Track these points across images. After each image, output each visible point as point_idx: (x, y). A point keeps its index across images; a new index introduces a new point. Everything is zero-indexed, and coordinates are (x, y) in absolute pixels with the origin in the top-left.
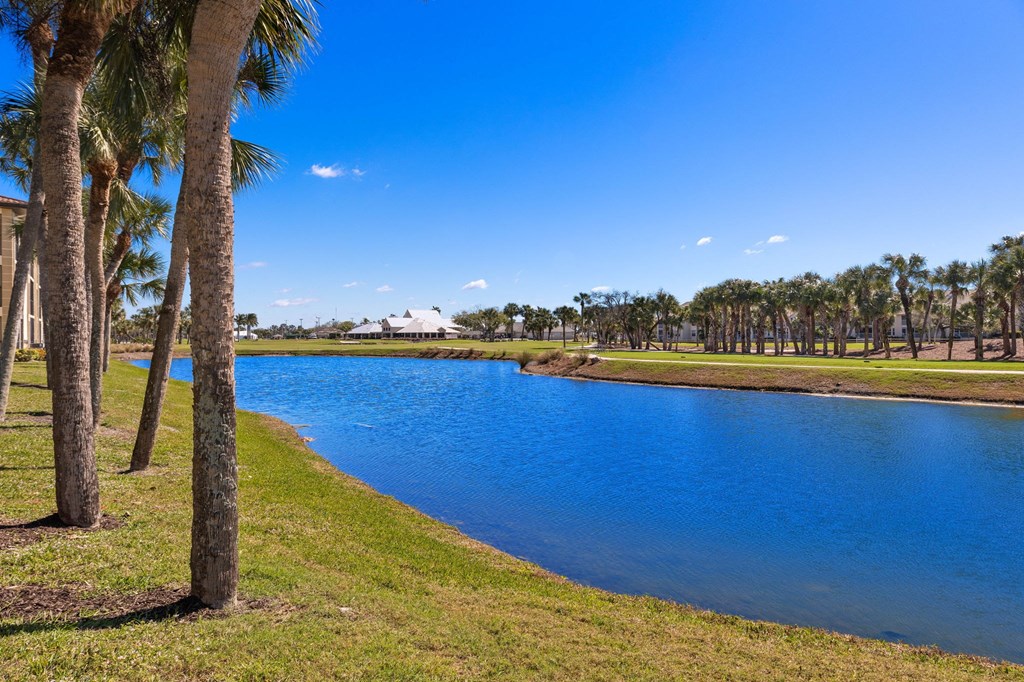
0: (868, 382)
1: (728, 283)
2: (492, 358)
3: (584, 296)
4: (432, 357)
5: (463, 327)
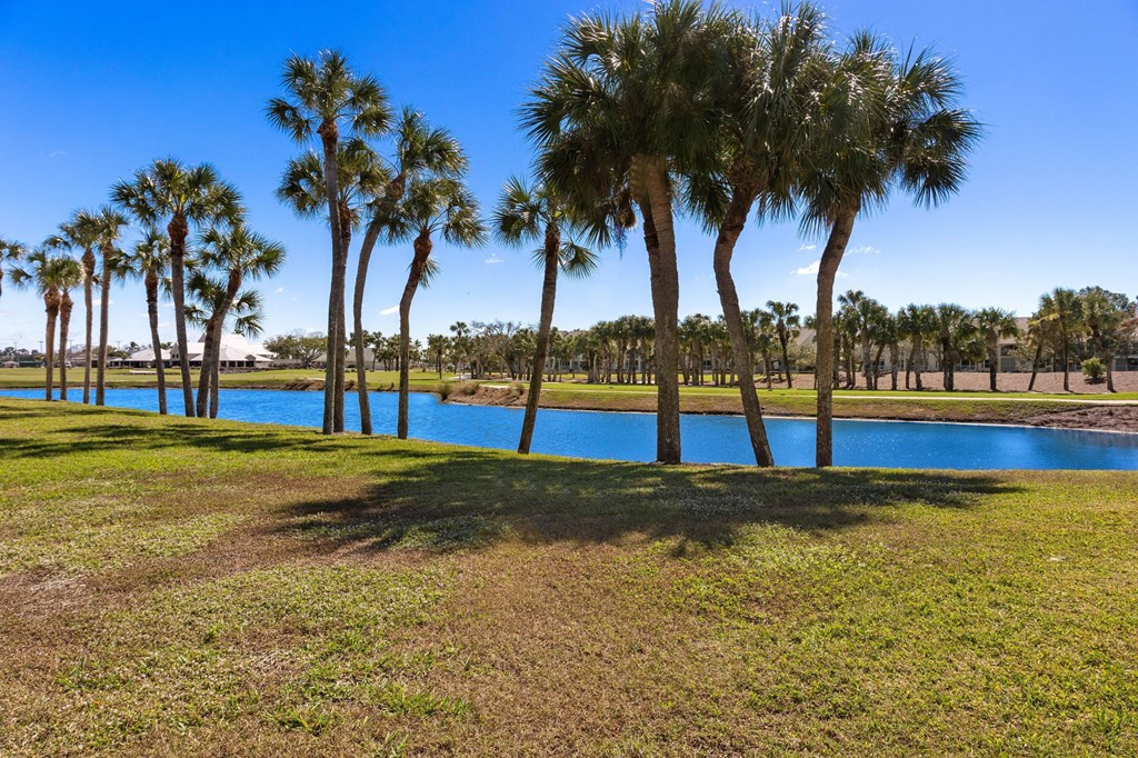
0: (785, 406)
1: (624, 319)
2: (379, 390)
3: (461, 325)
4: (303, 389)
5: (275, 355)
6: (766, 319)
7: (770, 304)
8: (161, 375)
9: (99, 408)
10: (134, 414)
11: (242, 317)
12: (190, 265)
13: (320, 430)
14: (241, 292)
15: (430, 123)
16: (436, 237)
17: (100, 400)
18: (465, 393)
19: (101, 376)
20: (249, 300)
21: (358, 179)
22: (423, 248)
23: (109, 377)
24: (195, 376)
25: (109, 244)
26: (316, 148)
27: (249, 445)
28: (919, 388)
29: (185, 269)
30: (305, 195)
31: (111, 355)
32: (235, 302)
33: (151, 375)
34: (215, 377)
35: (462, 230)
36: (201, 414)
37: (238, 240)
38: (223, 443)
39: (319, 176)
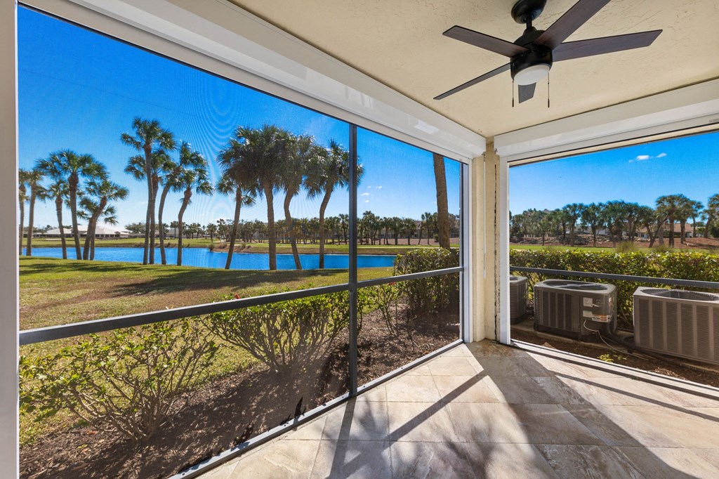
5: (131, 232)
6: (339, 220)
7: (340, 215)
8: (63, 241)
9: (28, 257)
10: (48, 259)
11: (107, 217)
12: (80, 194)
13: (142, 262)
14: (106, 207)
15: (192, 148)
16: (193, 191)
17: (29, 253)
18: (220, 248)
19: (29, 242)
20: (111, 210)
21: (163, 165)
22: (188, 194)
23: (34, 242)
24: (82, 242)
25: (35, 183)
26: (142, 153)
27: (106, 269)
28: (388, 244)
29: (78, 196)
30: (137, 171)
31: (35, 231)
32: (104, 211)
33: (59, 241)
34: (93, 242)
35: (204, 189)
36: (85, 258)
37: (106, 186)
38: (95, 269)
39: (144, 163)
